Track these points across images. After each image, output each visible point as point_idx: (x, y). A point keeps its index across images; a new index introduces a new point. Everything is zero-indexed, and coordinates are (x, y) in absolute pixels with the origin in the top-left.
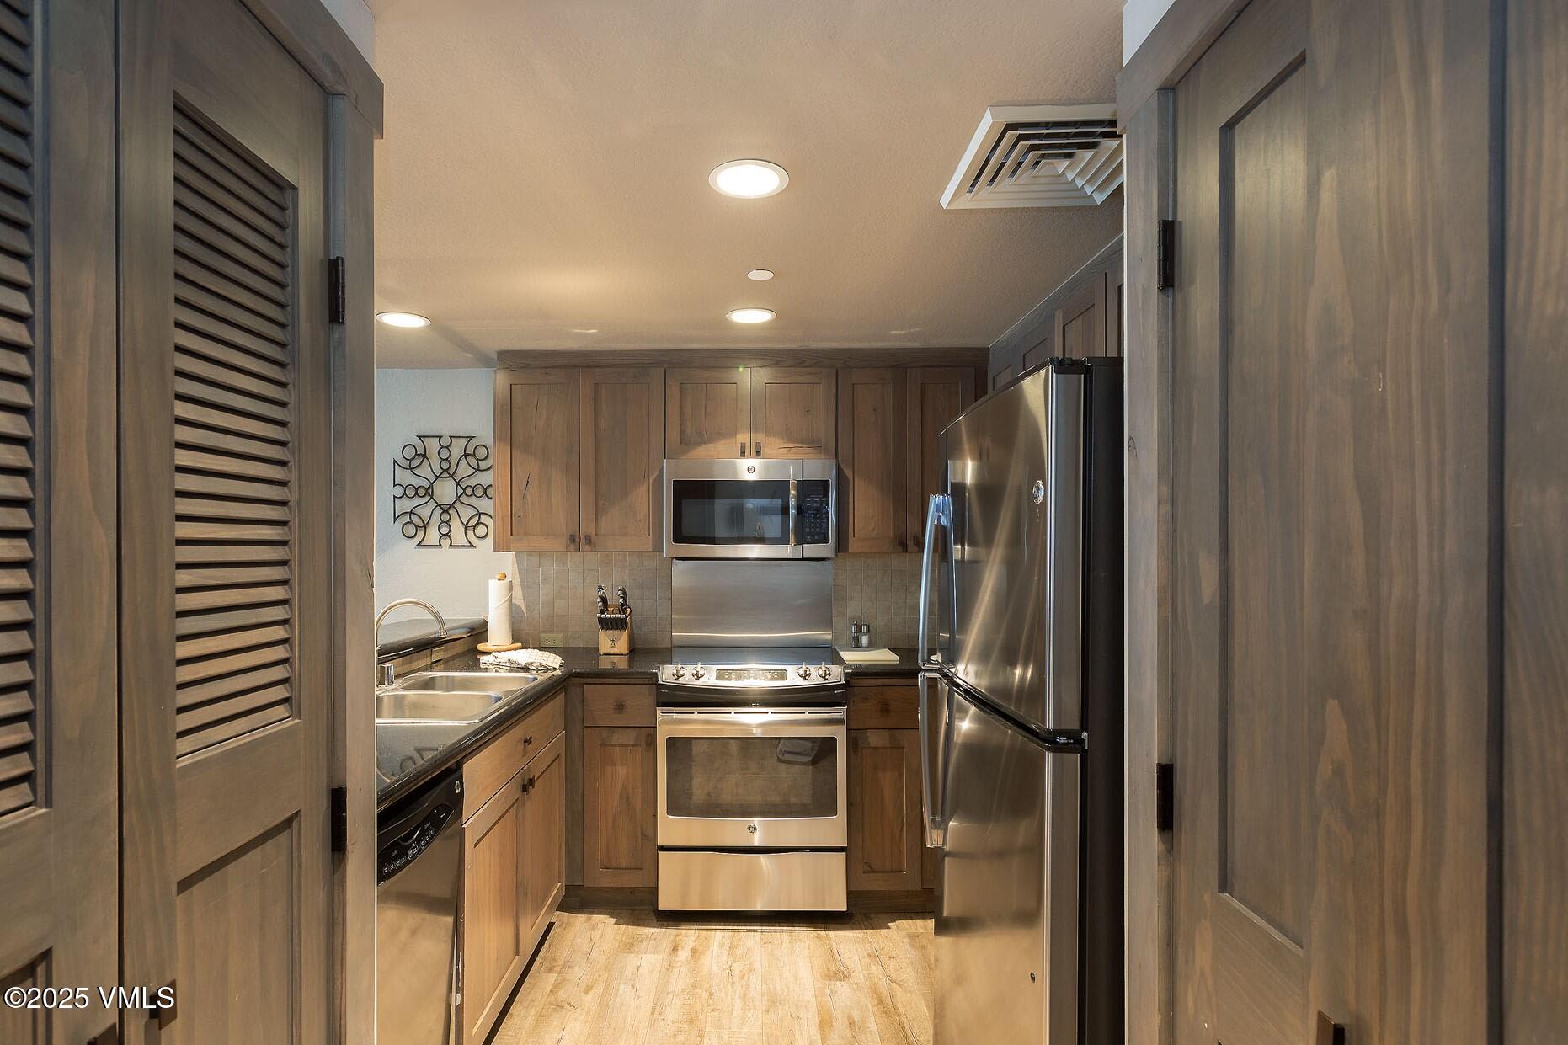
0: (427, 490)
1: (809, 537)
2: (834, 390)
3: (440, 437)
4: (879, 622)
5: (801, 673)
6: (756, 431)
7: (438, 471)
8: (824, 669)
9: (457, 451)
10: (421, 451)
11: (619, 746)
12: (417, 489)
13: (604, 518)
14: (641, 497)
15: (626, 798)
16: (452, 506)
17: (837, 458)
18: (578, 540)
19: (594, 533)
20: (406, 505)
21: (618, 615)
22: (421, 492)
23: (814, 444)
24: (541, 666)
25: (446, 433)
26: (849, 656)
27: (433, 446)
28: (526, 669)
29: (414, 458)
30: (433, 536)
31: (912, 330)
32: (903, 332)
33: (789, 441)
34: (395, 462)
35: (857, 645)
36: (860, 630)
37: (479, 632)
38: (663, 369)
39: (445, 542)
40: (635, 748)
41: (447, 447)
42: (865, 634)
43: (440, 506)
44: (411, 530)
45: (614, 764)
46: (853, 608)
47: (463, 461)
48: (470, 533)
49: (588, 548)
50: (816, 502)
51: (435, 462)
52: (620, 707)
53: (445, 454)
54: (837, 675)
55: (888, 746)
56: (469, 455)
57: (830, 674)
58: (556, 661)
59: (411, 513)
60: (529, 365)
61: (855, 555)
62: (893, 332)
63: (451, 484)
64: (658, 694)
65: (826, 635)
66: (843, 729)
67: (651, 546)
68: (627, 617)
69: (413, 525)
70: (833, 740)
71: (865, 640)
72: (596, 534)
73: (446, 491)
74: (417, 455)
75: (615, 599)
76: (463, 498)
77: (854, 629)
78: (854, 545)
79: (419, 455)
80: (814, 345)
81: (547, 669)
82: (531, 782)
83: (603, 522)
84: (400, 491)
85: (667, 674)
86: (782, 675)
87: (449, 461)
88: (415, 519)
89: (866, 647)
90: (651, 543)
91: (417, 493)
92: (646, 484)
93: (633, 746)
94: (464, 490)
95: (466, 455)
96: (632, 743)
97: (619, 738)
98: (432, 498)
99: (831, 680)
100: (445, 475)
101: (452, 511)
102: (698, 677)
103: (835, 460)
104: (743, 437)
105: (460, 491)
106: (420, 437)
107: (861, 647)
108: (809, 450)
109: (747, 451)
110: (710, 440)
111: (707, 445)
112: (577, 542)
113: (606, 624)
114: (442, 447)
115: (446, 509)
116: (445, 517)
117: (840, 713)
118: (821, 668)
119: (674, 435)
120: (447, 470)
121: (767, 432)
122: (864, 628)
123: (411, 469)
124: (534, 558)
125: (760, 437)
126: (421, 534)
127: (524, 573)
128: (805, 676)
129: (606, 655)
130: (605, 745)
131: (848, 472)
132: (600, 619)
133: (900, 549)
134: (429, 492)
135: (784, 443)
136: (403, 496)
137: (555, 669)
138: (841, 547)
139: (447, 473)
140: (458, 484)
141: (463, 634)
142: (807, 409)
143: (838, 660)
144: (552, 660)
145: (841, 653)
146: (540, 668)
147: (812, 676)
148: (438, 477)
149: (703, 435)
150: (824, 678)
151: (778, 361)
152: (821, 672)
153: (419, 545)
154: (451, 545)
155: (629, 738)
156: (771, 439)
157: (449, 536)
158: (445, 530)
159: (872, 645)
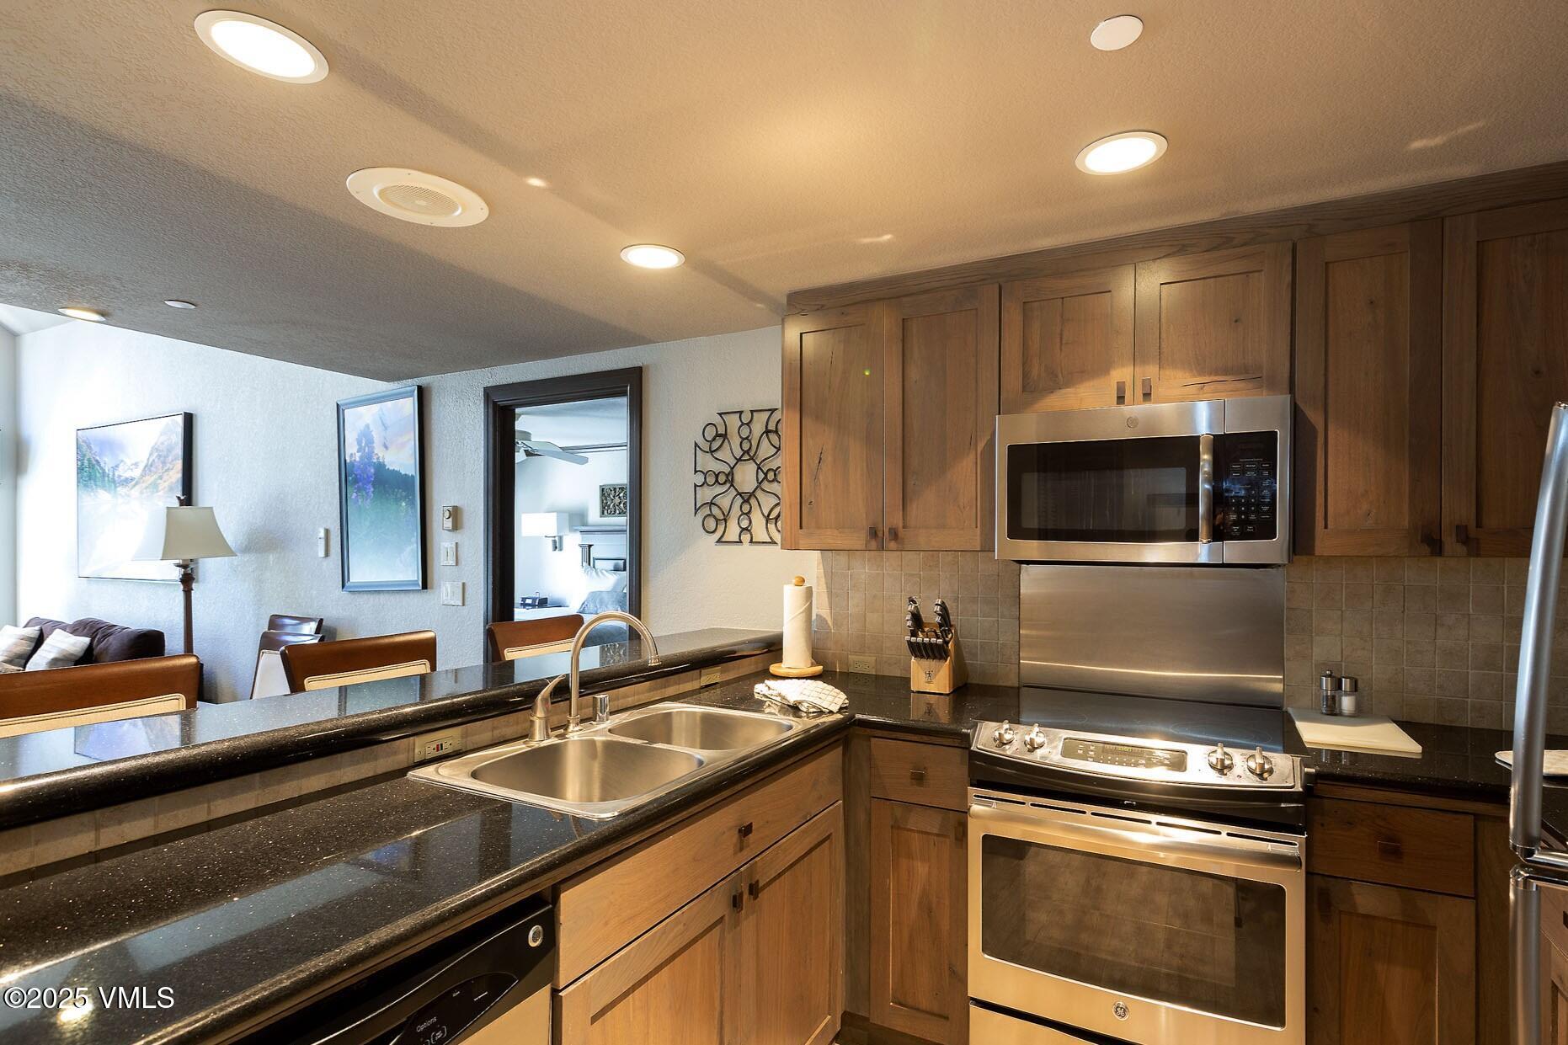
0: (727, 476)
1: (1235, 528)
2: (1288, 278)
3: (741, 413)
4: (1378, 673)
5: (1214, 762)
6: (1144, 362)
7: (738, 453)
8: (1260, 761)
9: (758, 428)
10: (721, 431)
11: (919, 832)
12: (717, 476)
13: (914, 506)
14: (965, 471)
15: (927, 909)
16: (752, 494)
17: (1292, 390)
18: (880, 534)
19: (901, 525)
20: (706, 494)
21: (933, 640)
22: (722, 479)
23: (1246, 373)
24: (814, 707)
25: (747, 407)
26: (1314, 733)
27: (734, 421)
28: (795, 709)
29: (714, 439)
30: (733, 532)
31: (1460, 131)
32: (1438, 140)
33: (1201, 373)
34: (696, 445)
35: (1332, 711)
36: (1338, 685)
37: (772, 647)
38: (997, 286)
39: (746, 537)
40: (941, 839)
41: (748, 424)
42: (1346, 694)
43: (740, 494)
44: (711, 524)
45: (910, 856)
46: (1327, 646)
47: (765, 441)
48: (772, 526)
49: (893, 545)
50: (1250, 469)
51: (736, 441)
52: (919, 778)
53: (745, 432)
54: (1285, 771)
55: (1400, 918)
56: (771, 431)
57: (1271, 771)
58: (836, 700)
59: (712, 504)
60: (823, 306)
61: (1328, 560)
62: (1417, 144)
63: (752, 467)
64: (972, 769)
65: (1271, 683)
66: (1300, 873)
67: (979, 541)
68: (947, 643)
69: (713, 518)
70: (1280, 892)
71: (1347, 703)
72: (904, 527)
73: (747, 477)
74: (718, 435)
75: (931, 616)
76: (766, 485)
77: (1326, 683)
78: (1324, 543)
79: (720, 435)
80: (1251, 207)
81: (820, 713)
82: (754, 890)
83: (915, 509)
84: (700, 479)
85: (987, 736)
86: (1179, 763)
87: (750, 442)
88: (715, 511)
89: (1351, 716)
90: (978, 538)
91: (717, 481)
92: (972, 456)
93: (938, 835)
94: (766, 474)
95: (767, 432)
96: (935, 831)
97: (917, 821)
98: (732, 485)
99: (1273, 783)
100: (747, 457)
101: (753, 501)
102: (1033, 748)
103: (1288, 397)
104: (1122, 373)
105: (761, 476)
106: (720, 414)
107: (1340, 714)
108: (1241, 385)
109: (1128, 395)
110: (1069, 383)
111: (1063, 391)
112: (882, 537)
113: (918, 650)
114: (743, 424)
115: (747, 498)
116: (746, 508)
117: (1292, 845)
118: (1253, 756)
119: (1013, 380)
120: (747, 452)
121: (1162, 361)
122: (1346, 684)
123: (712, 452)
124: (842, 558)
125: (1151, 371)
126: (721, 528)
127: (830, 576)
128: (1223, 768)
129: (919, 692)
130: (899, 828)
131: (1314, 416)
132: (909, 642)
133: (1426, 549)
134: (730, 479)
135: (1194, 376)
136: (704, 483)
137: (831, 712)
138: (1301, 543)
139: (748, 455)
140: (759, 468)
141: (754, 650)
142: (1234, 319)
143: (1292, 744)
144: (830, 698)
145: (1300, 725)
146: (811, 710)
147: (1238, 770)
148: (739, 460)
149: (1057, 377)
150: (1261, 776)
151: (1184, 246)
152: (1253, 765)
153: (719, 541)
154: (751, 542)
155: (932, 823)
156: (1168, 372)
157: (749, 531)
158: (745, 524)
159: (1362, 714)
